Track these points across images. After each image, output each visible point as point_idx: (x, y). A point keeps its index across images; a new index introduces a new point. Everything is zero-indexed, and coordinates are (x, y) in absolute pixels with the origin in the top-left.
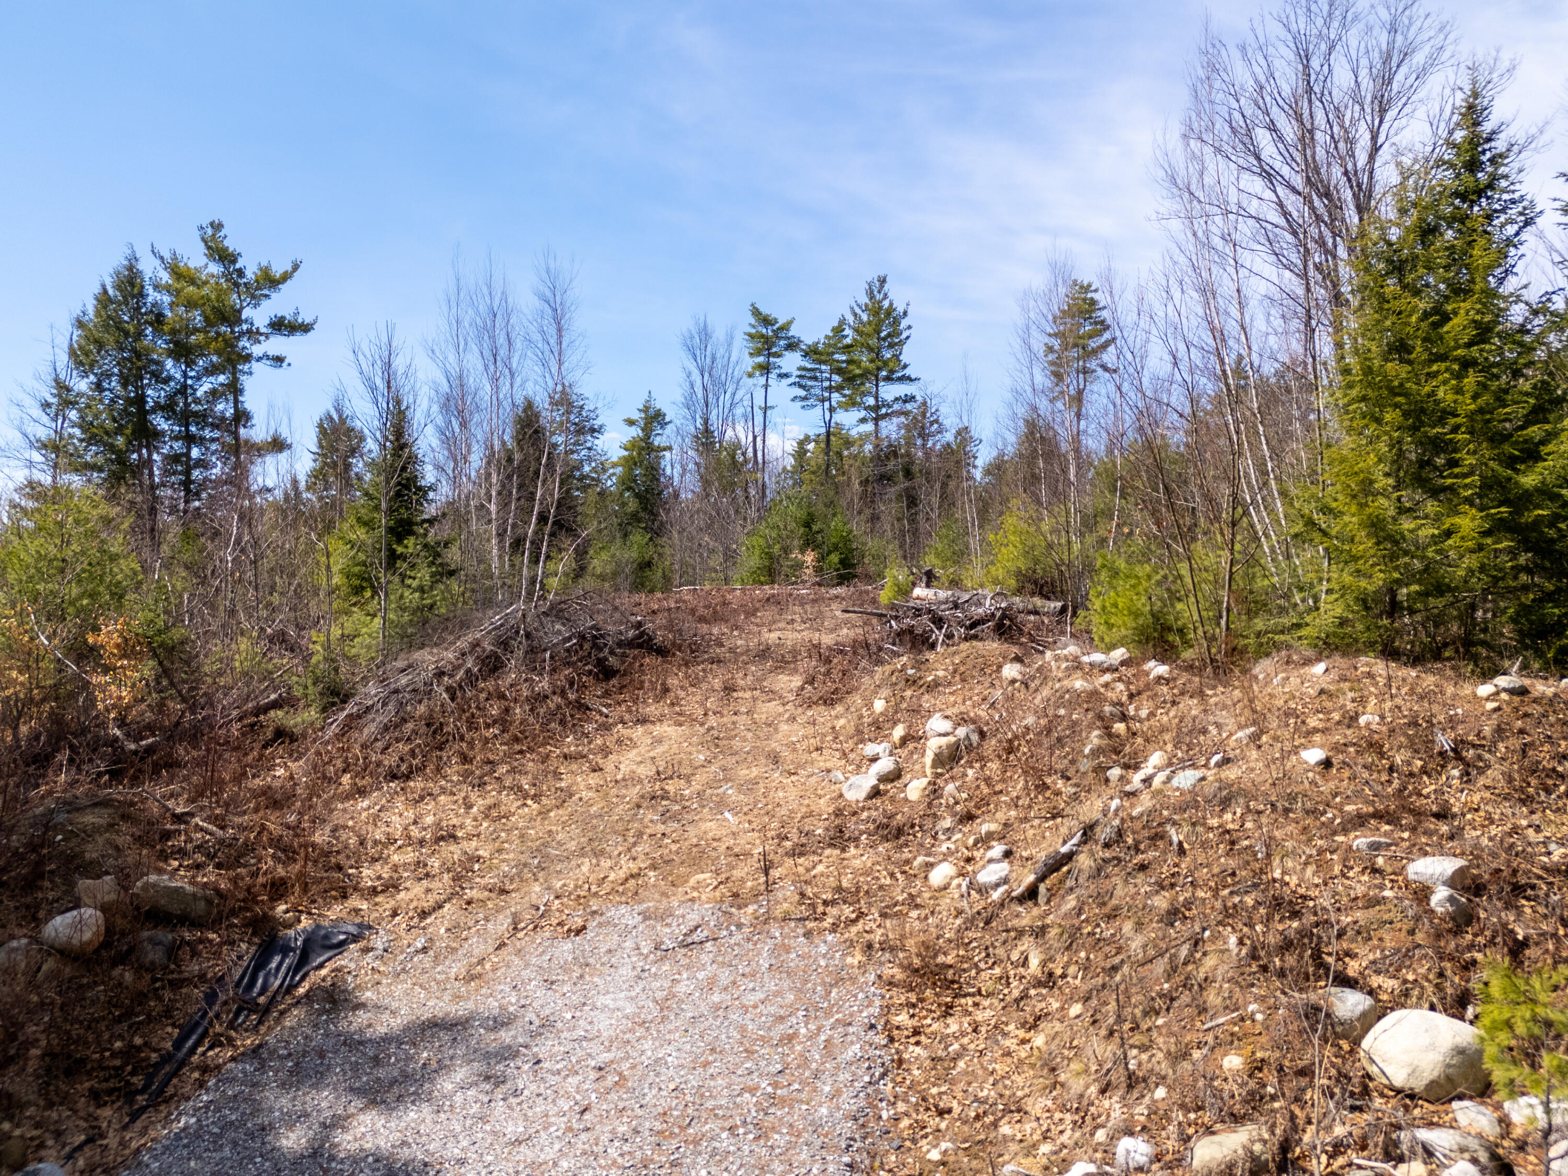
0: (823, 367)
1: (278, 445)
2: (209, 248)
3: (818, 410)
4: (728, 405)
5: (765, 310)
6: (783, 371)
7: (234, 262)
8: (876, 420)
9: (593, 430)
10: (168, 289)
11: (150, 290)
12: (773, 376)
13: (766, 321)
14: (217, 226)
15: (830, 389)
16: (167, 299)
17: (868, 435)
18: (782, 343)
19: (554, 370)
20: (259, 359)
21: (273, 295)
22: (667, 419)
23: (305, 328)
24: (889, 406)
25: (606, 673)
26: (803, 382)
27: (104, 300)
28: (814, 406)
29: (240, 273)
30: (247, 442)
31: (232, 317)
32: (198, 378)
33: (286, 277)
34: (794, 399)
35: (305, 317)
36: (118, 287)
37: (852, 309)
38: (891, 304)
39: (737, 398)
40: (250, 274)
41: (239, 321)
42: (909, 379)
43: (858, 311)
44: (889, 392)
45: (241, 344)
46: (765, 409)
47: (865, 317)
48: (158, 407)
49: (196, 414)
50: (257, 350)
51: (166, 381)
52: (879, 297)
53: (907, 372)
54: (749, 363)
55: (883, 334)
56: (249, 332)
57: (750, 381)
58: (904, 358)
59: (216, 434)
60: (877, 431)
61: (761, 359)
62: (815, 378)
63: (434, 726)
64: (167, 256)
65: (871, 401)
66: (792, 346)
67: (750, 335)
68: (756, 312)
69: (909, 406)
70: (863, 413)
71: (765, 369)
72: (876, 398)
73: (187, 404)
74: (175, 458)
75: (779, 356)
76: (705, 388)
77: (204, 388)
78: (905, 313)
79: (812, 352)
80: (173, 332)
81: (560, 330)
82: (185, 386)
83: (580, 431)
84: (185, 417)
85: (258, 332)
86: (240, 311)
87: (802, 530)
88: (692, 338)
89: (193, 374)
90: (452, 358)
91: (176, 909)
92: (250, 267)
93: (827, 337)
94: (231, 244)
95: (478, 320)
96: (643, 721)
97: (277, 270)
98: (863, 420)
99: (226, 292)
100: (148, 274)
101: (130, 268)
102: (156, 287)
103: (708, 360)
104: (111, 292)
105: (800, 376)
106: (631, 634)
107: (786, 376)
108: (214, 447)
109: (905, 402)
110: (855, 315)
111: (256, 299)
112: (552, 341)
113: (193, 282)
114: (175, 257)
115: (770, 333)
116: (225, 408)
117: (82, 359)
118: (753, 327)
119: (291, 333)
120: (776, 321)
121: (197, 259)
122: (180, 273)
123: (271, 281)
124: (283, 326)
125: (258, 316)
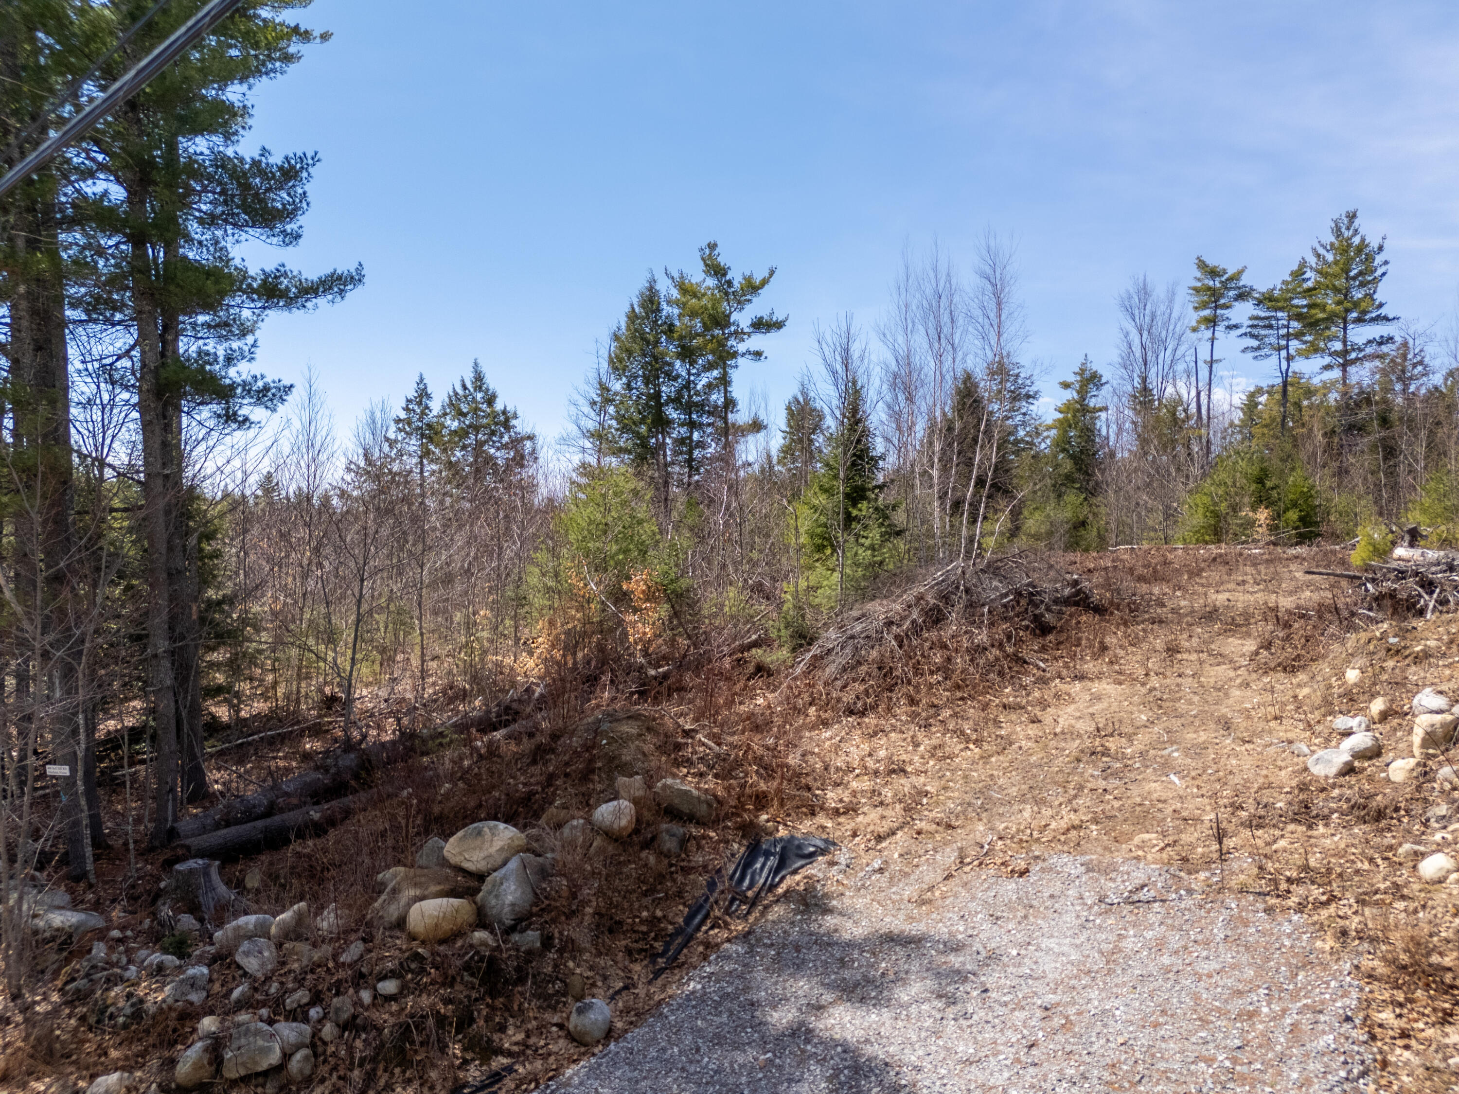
0: (1280, 314)
1: (757, 426)
2: (706, 265)
3: (1274, 359)
4: (1168, 362)
5: (1211, 262)
6: (1232, 322)
7: (725, 275)
8: (1344, 366)
9: (1028, 396)
10: (677, 303)
11: (664, 305)
12: (1221, 328)
13: (1214, 273)
14: (712, 246)
15: (1288, 336)
16: (676, 311)
17: (1333, 383)
18: (1232, 293)
19: (993, 342)
20: (743, 355)
21: (755, 300)
22: (1104, 380)
23: (779, 325)
24: (1360, 350)
25: (1043, 629)
26: (1255, 332)
27: (632, 317)
28: (1267, 356)
29: (730, 283)
30: (734, 425)
31: (720, 321)
32: (699, 374)
33: (764, 282)
34: (1245, 350)
35: (779, 316)
36: (642, 306)
37: (1314, 250)
38: (1363, 240)
39: (1179, 353)
40: (737, 284)
41: (728, 324)
42: (1386, 319)
43: (1322, 251)
44: (1359, 334)
45: (729, 343)
46: (1211, 363)
47: (1330, 257)
48: (670, 400)
49: (696, 404)
50: (742, 348)
51: (675, 379)
52: (1347, 234)
53: (1383, 311)
54: (1193, 317)
55: (1352, 274)
56: (736, 332)
57: (1194, 336)
58: (1379, 297)
59: (711, 420)
60: (1344, 378)
61: (1207, 312)
62: (1270, 327)
63: (884, 669)
64: (676, 275)
65: (1338, 346)
66: (1242, 296)
67: (1195, 289)
68: (1202, 265)
69: (1385, 349)
70: (1327, 360)
71: (1212, 322)
72: (1345, 342)
73: (690, 397)
74: (681, 441)
75: (1226, 307)
76: (1143, 347)
77: (704, 381)
78: (1381, 248)
79: (1267, 300)
80: (681, 338)
81: (999, 304)
82: (688, 382)
83: (1016, 397)
84: (689, 407)
85: (743, 333)
86: (729, 316)
87: (1253, 487)
88: (1130, 298)
89: (694, 371)
90: (901, 339)
91: (685, 808)
92: (736, 277)
93: (1284, 282)
94: (722, 260)
95: (925, 303)
96: (1081, 677)
97: (758, 279)
98: (1328, 367)
99: (719, 301)
100: (662, 292)
101: (651, 288)
102: (669, 303)
103: (1147, 319)
104: (637, 310)
105: (1252, 326)
106: (1067, 591)
107: (1236, 327)
108: (709, 430)
109: (1380, 344)
110: (1318, 256)
111: (741, 304)
112: (992, 315)
113: (695, 295)
114: (682, 277)
115: (1218, 285)
116: (717, 398)
117: (617, 365)
118: (1199, 280)
119: (768, 331)
120: (1225, 272)
121: (697, 275)
122: (684, 288)
123: (753, 288)
124: (761, 325)
125: (743, 318)
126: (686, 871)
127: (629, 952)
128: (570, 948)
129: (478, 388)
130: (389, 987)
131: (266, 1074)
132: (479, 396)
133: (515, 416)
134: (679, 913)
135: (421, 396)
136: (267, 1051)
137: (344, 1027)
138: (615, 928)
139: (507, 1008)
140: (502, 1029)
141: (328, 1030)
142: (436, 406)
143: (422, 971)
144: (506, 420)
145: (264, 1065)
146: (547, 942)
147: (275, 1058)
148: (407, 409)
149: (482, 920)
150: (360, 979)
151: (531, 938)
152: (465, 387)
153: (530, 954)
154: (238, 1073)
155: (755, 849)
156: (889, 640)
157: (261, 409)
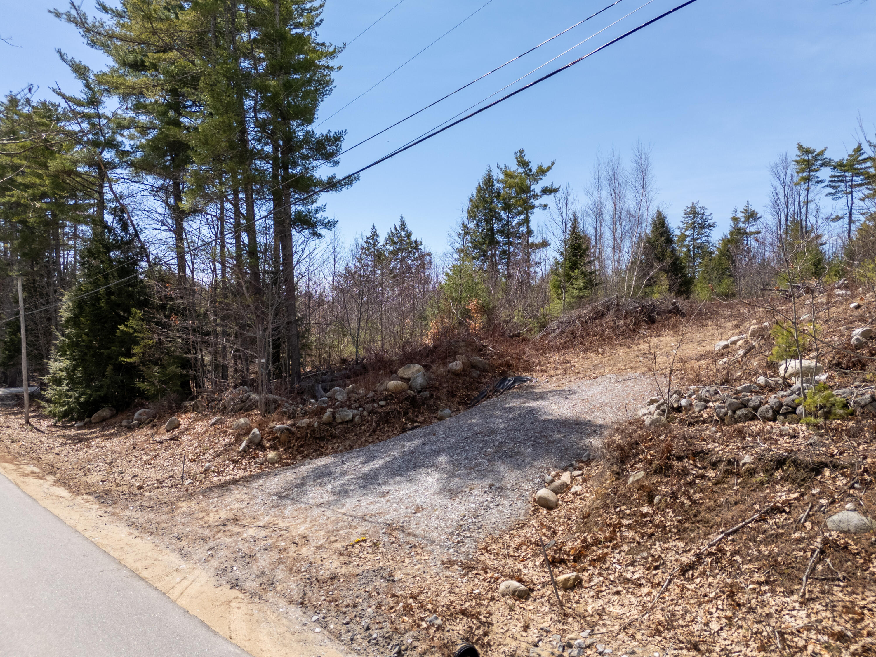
0: (846, 174)
1: (545, 244)
2: (518, 161)
3: (844, 200)
5: (806, 145)
6: (820, 179)
7: (528, 166)
9: (710, 226)
10: (502, 181)
11: (495, 183)
12: (812, 183)
13: (807, 152)
14: (521, 151)
15: (852, 186)
16: (501, 186)
18: (819, 163)
20: (537, 207)
21: (543, 178)
22: (758, 216)
23: (556, 190)
25: (652, 321)
26: (833, 184)
27: (479, 190)
28: (840, 198)
29: (530, 170)
30: (532, 243)
31: (525, 189)
32: (513, 218)
33: (549, 169)
34: (828, 194)
35: (555, 186)
36: (484, 184)
40: (534, 170)
41: (530, 191)
45: (530, 201)
48: (498, 231)
49: (512, 233)
50: (536, 203)
51: (501, 220)
54: (797, 177)
56: (534, 195)
57: (798, 187)
59: (520, 241)
61: (805, 174)
62: (842, 181)
63: (573, 333)
64: (503, 167)
66: (825, 164)
67: (797, 161)
68: (801, 148)
71: (807, 179)
73: (509, 229)
74: (504, 252)
75: (817, 171)
76: (785, 195)
77: (515, 221)
79: (840, 166)
80: (504, 199)
82: (508, 221)
83: (703, 227)
84: (508, 235)
85: (537, 195)
86: (530, 187)
88: (777, 167)
89: (511, 216)
90: (596, 194)
92: (534, 167)
93: (849, 156)
94: (526, 158)
96: (660, 336)
97: (545, 166)
99: (525, 179)
100: (495, 176)
101: (489, 175)
102: (498, 181)
104: (482, 186)
105: (832, 181)
106: (671, 307)
107: (821, 181)
108: (519, 246)
111: (536, 180)
113: (512, 177)
114: (506, 168)
115: (810, 158)
116: (523, 229)
117: (472, 215)
118: (799, 156)
119: (550, 194)
120: (814, 151)
121: (514, 167)
122: (507, 174)
123: (542, 172)
124: (547, 191)
125: (537, 188)
126: (479, 383)
127: (459, 403)
128: (439, 398)
129: (403, 229)
130: (382, 403)
131: (347, 422)
132: (403, 234)
133: (421, 244)
134: (476, 393)
135: (374, 235)
136: (348, 415)
137: (369, 413)
138: (454, 396)
139: (419, 412)
140: (417, 416)
141: (365, 413)
142: (381, 241)
143: (392, 399)
144: (416, 245)
145: (347, 419)
146: (431, 396)
147: (350, 417)
148: (367, 242)
149: (410, 388)
150: (374, 401)
151: (426, 394)
152: (396, 230)
153: (426, 398)
154: (340, 421)
155: (505, 379)
156: (578, 324)
157: (326, 230)
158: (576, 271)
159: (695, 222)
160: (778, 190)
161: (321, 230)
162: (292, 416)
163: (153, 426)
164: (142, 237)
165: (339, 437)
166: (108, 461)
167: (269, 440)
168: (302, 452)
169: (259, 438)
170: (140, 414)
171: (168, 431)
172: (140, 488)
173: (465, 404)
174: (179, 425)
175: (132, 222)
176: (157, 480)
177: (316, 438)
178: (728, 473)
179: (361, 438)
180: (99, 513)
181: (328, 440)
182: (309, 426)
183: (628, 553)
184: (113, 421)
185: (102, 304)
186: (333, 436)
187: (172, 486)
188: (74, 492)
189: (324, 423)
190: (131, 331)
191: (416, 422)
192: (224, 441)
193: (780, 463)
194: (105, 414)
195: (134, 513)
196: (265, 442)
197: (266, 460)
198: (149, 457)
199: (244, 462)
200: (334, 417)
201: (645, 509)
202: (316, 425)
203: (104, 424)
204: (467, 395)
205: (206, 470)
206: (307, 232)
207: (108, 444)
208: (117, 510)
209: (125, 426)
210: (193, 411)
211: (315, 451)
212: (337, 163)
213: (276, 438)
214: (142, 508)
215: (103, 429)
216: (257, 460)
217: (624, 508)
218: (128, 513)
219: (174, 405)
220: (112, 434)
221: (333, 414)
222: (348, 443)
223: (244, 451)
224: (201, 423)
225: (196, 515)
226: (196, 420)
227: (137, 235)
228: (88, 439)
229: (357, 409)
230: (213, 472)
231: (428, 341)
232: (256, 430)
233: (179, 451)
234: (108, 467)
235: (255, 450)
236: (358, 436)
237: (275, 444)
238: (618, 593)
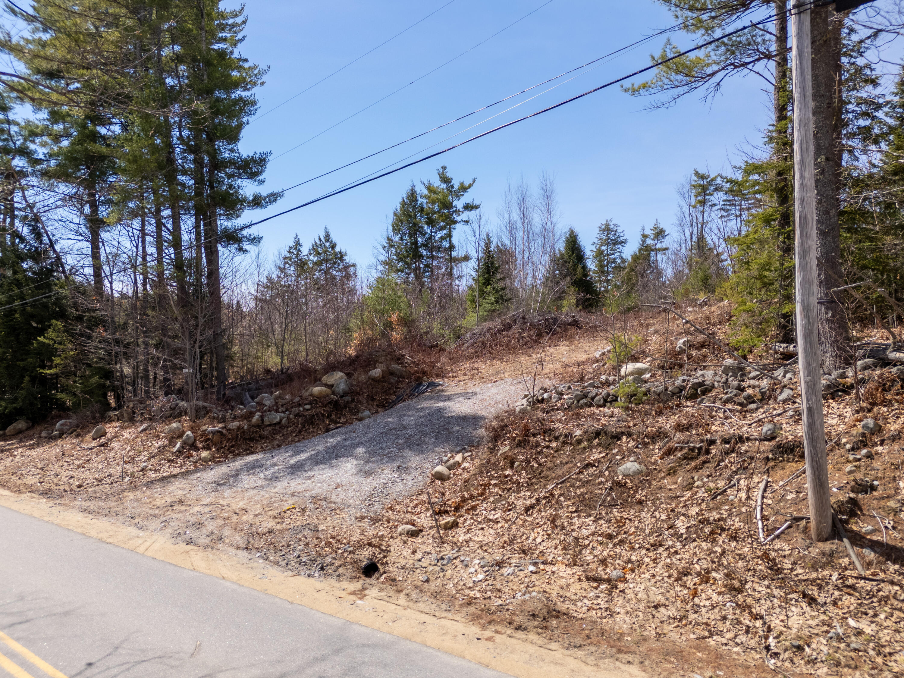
0: (736, 199)
1: (466, 258)
2: (441, 177)
3: (734, 222)
5: (701, 171)
7: (450, 182)
9: (622, 242)
10: (426, 197)
11: (419, 198)
12: (707, 206)
13: (703, 177)
14: (444, 168)
15: (741, 210)
16: (425, 201)
18: (712, 188)
20: (459, 222)
21: (465, 194)
22: (667, 233)
23: (477, 207)
26: (725, 207)
27: (403, 204)
28: (731, 220)
29: (452, 187)
30: (454, 257)
31: (448, 205)
32: (436, 232)
33: (470, 186)
34: (720, 217)
35: (477, 203)
36: (408, 198)
40: (456, 187)
41: (452, 207)
45: (453, 216)
46: (703, 224)
48: (423, 245)
49: (435, 247)
50: (459, 219)
51: (425, 234)
54: (694, 200)
56: (456, 211)
57: (696, 210)
59: (443, 255)
61: (701, 198)
62: (733, 205)
64: (426, 182)
66: (717, 189)
67: (694, 186)
68: (697, 173)
71: (703, 203)
73: (432, 243)
74: (427, 266)
75: (711, 195)
77: (439, 235)
80: (427, 214)
82: (431, 236)
83: (616, 243)
84: (432, 249)
85: (459, 211)
86: (452, 203)
89: (434, 231)
90: (507, 215)
91: (399, 373)
92: (456, 184)
94: (449, 175)
96: (557, 346)
97: (467, 184)
99: (447, 196)
100: (418, 192)
101: (412, 190)
102: (421, 197)
104: (405, 200)
105: (724, 205)
106: (570, 321)
107: (715, 205)
108: (442, 260)
111: (458, 197)
113: (435, 193)
114: (429, 183)
115: (705, 183)
116: (446, 244)
117: (396, 228)
118: (696, 181)
119: (471, 210)
120: (709, 177)
121: (437, 183)
122: (431, 189)
123: (464, 188)
124: (469, 207)
125: (459, 204)
126: (397, 388)
127: (377, 406)
128: (359, 402)
129: (327, 240)
130: (308, 407)
131: (275, 424)
132: (328, 244)
133: (346, 255)
134: (394, 397)
135: (296, 245)
136: (276, 418)
137: (296, 416)
138: (373, 400)
139: (341, 414)
140: (340, 418)
141: (291, 416)
142: (305, 250)
143: (317, 403)
144: (341, 256)
145: (275, 422)
146: (353, 400)
147: (278, 420)
148: (289, 252)
149: (333, 393)
150: (299, 405)
151: (348, 398)
152: (320, 240)
153: (348, 402)
154: (268, 423)
155: (420, 384)
156: (488, 335)
157: (252, 246)
158: (489, 287)
159: (609, 239)
160: (684, 209)
161: (246, 246)
162: (223, 420)
163: (77, 436)
164: (57, 247)
165: (267, 438)
166: (40, 467)
167: (201, 442)
168: (234, 451)
169: (192, 440)
170: (62, 425)
171: (94, 439)
172: (80, 486)
173: (384, 406)
174: (106, 433)
175: (46, 232)
176: (96, 479)
177: (246, 439)
178: (564, 443)
179: (288, 438)
180: (50, 505)
181: (257, 441)
182: (239, 428)
183: (493, 502)
184: (31, 433)
185: (17, 316)
186: (262, 437)
187: (112, 483)
188: (15, 492)
189: (253, 426)
190: (51, 342)
191: (339, 423)
192: (157, 444)
193: (598, 434)
194: (20, 426)
195: (84, 503)
196: (198, 443)
197: (200, 459)
198: (81, 462)
199: (179, 461)
200: (263, 420)
201: (507, 472)
202: (246, 427)
203: (21, 436)
204: (385, 399)
205: (143, 470)
206: (233, 248)
207: (33, 453)
208: (67, 502)
209: (45, 437)
210: (118, 420)
211: (246, 450)
212: (262, 182)
213: (209, 439)
214: (90, 499)
215: (20, 441)
216: (192, 459)
217: (493, 472)
218: (77, 503)
219: (97, 415)
220: (33, 445)
221: (262, 417)
222: (276, 443)
223: (179, 451)
224: (128, 431)
225: (143, 501)
226: (123, 428)
227: (52, 245)
228: (9, 449)
229: (284, 412)
230: (150, 470)
231: (352, 352)
232: (189, 433)
233: (112, 454)
234: (40, 471)
235: (189, 450)
236: (285, 437)
237: (208, 445)
238: (482, 529)
